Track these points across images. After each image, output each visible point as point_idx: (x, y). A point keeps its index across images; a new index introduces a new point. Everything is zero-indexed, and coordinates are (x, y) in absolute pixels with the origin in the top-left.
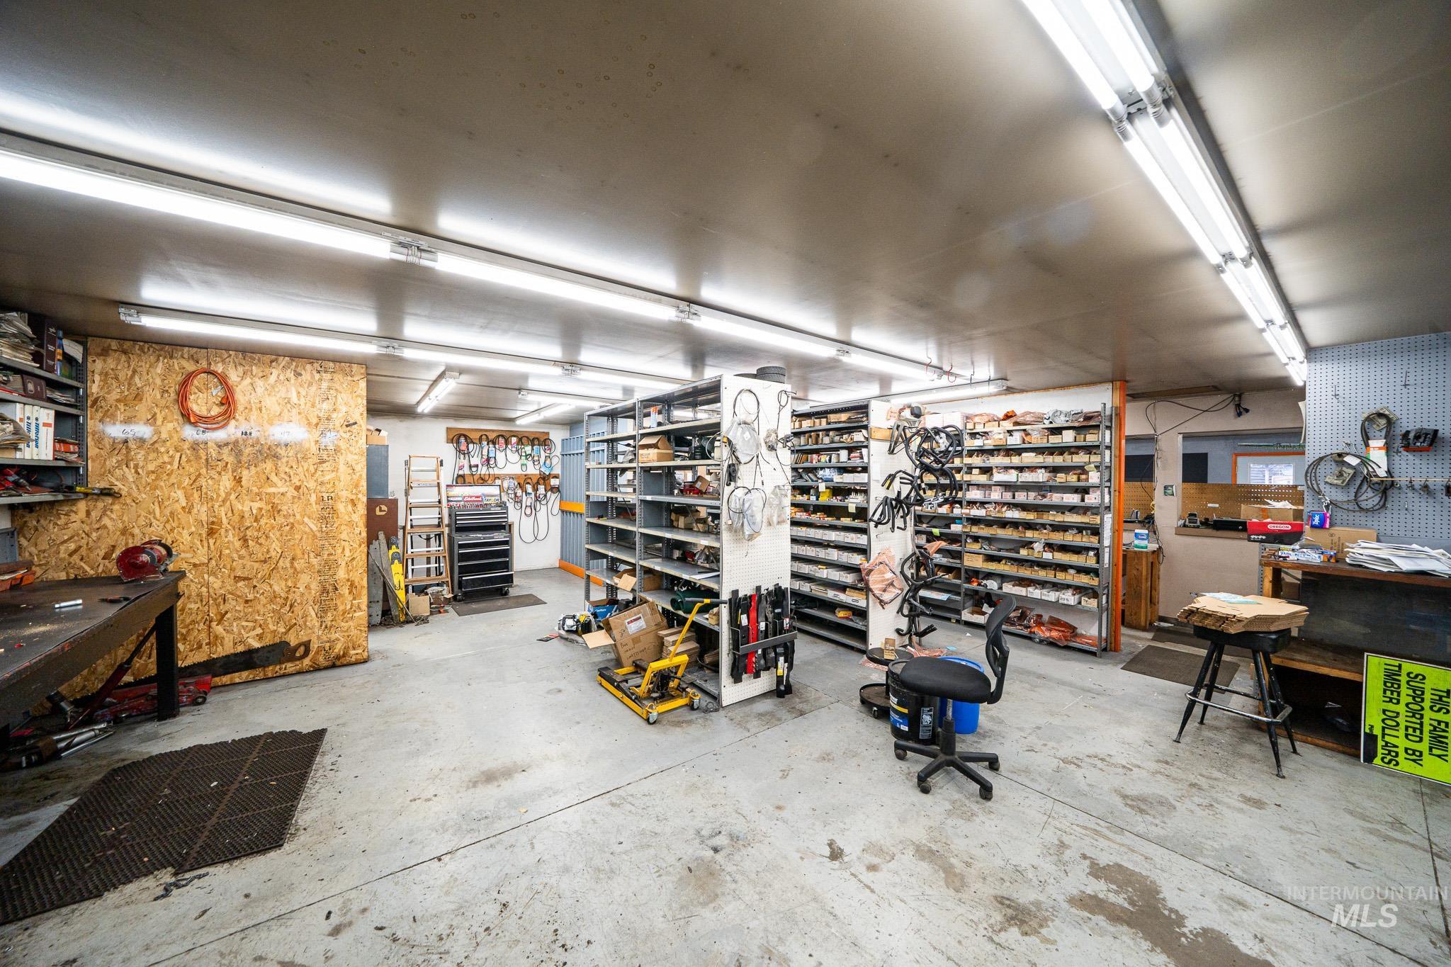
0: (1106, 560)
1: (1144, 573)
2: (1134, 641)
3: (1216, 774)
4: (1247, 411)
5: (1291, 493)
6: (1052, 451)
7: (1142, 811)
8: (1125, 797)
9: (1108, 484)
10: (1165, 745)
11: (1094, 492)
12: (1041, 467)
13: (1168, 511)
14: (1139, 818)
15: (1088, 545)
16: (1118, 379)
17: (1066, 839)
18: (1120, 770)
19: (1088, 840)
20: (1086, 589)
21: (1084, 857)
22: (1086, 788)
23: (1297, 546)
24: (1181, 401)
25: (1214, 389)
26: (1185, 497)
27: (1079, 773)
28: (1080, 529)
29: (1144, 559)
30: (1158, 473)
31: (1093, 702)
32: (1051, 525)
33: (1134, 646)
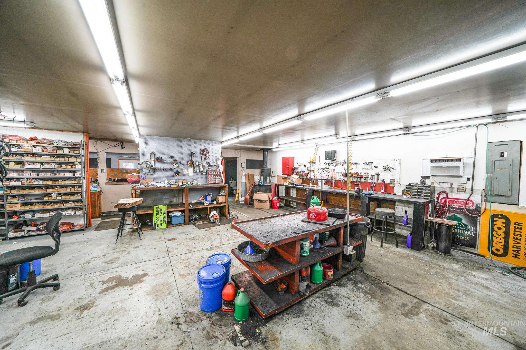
0: (85, 196)
1: (96, 199)
2: (95, 222)
3: (127, 246)
4: (124, 148)
5: (135, 170)
6: (58, 156)
7: (112, 263)
8: (106, 262)
9: (84, 169)
10: (113, 246)
11: (78, 172)
12: (54, 162)
13: (102, 177)
14: (112, 265)
15: (78, 191)
16: (86, 132)
17: (92, 282)
18: (103, 257)
19: (99, 278)
20: (76, 208)
21: (100, 282)
22: (94, 267)
23: (139, 184)
24: (106, 142)
25: (116, 140)
26: (108, 173)
27: (90, 264)
28: (73, 186)
29: (96, 194)
30: (99, 165)
31: (87, 244)
32: (59, 186)
33: (97, 223)
